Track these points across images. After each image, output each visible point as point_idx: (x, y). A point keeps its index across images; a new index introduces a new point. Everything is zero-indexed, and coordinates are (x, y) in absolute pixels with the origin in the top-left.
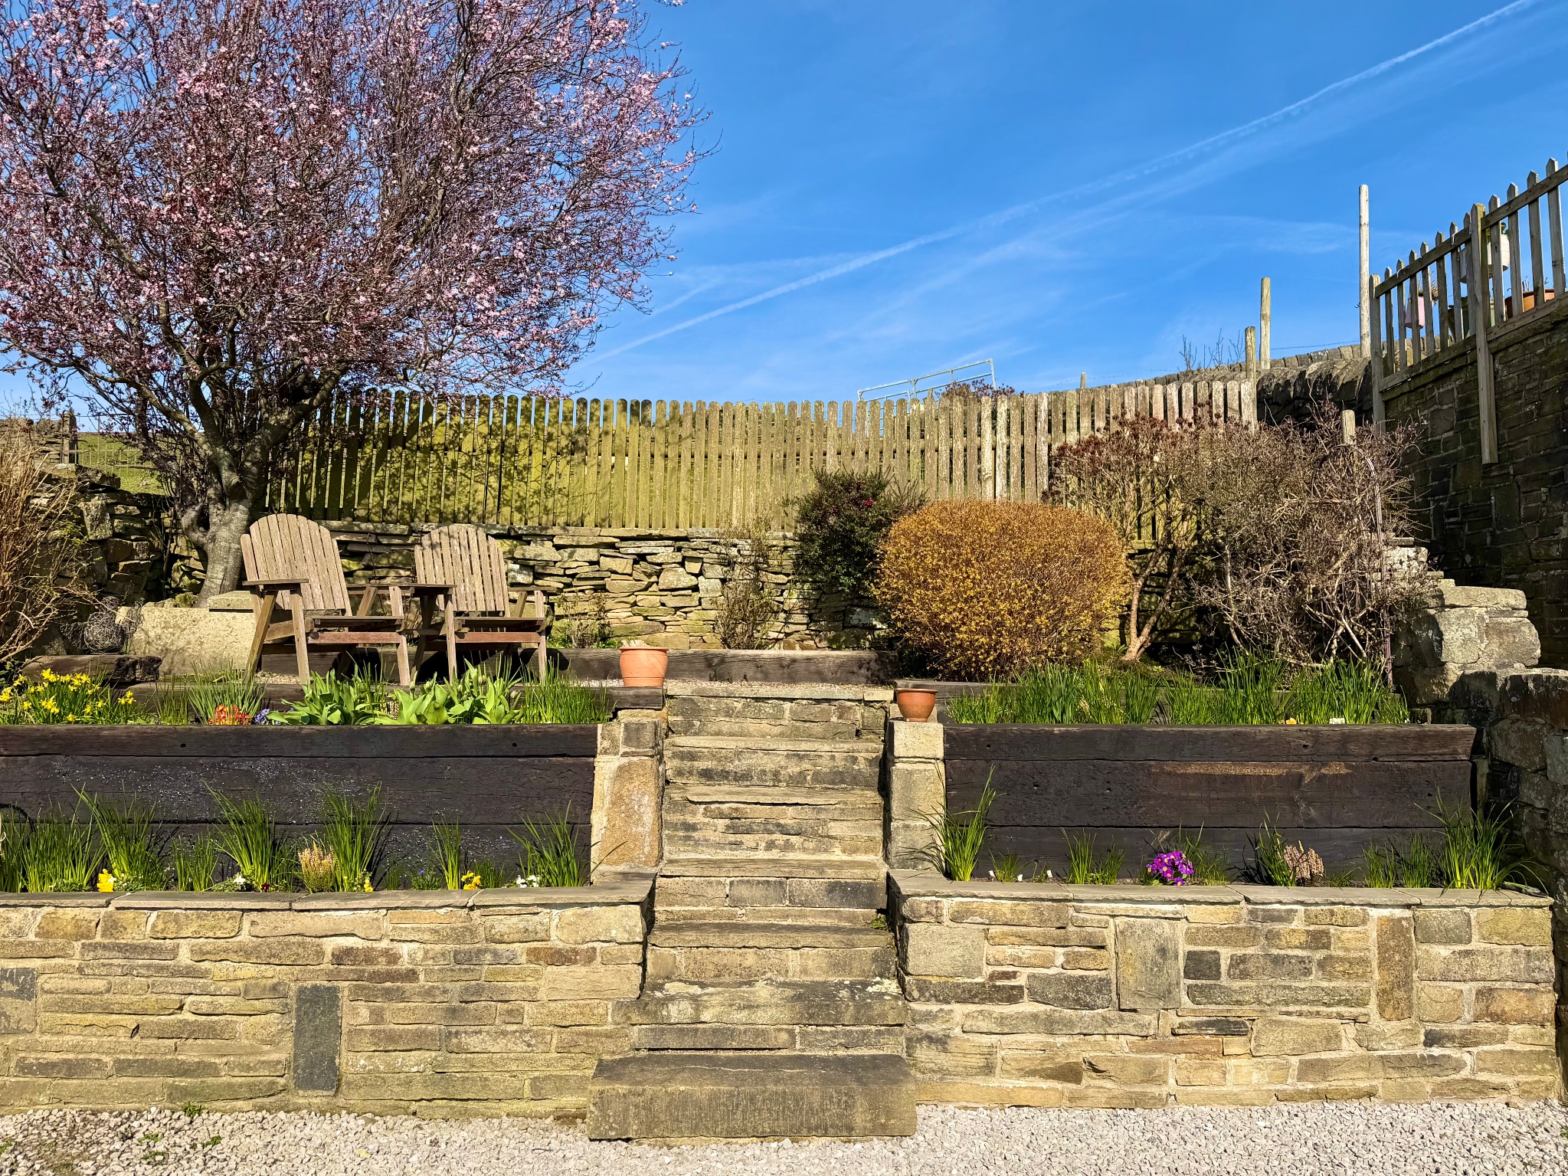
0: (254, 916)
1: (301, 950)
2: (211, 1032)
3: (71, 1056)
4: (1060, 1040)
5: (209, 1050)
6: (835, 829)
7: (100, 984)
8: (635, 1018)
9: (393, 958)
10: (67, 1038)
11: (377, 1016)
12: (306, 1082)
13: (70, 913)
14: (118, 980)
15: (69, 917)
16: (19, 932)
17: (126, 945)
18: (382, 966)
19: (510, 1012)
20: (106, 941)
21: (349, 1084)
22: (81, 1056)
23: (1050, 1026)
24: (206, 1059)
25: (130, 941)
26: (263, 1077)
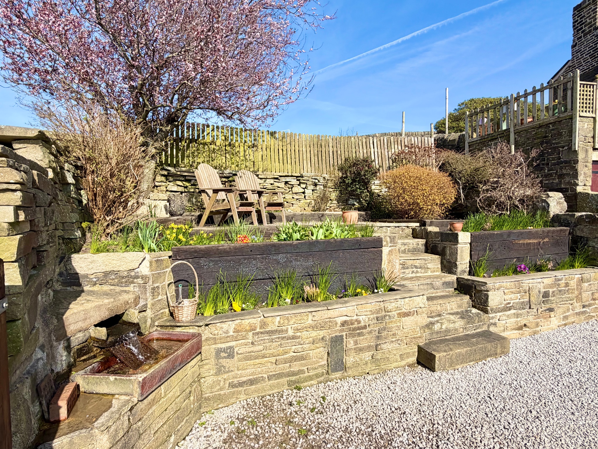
0: (314, 313)
1: (331, 324)
2: (302, 358)
3: (251, 377)
4: (519, 319)
5: (302, 365)
6: (429, 266)
7: (261, 347)
8: (426, 330)
9: (359, 322)
10: (248, 370)
11: (356, 343)
12: (335, 370)
13: (247, 321)
14: (268, 345)
15: (247, 323)
16: (227, 332)
17: (269, 331)
18: (356, 325)
19: (393, 334)
20: (262, 330)
21: (348, 368)
22: (255, 377)
23: (517, 316)
24: (301, 368)
25: (270, 329)
26: (320, 371)
